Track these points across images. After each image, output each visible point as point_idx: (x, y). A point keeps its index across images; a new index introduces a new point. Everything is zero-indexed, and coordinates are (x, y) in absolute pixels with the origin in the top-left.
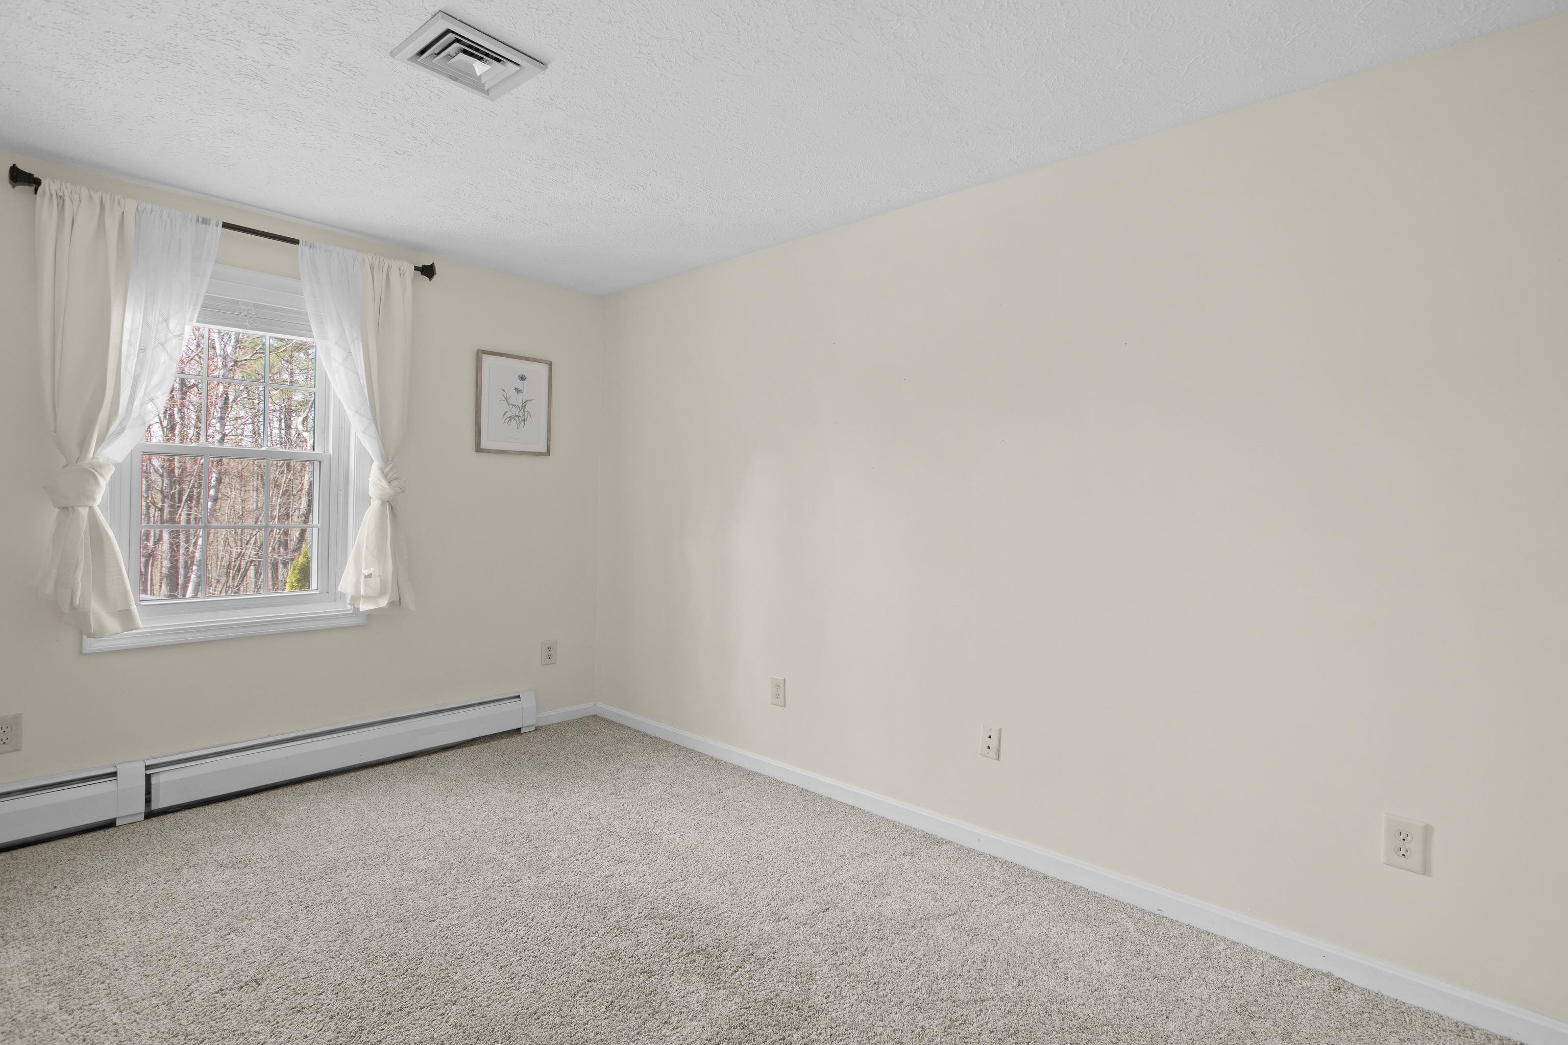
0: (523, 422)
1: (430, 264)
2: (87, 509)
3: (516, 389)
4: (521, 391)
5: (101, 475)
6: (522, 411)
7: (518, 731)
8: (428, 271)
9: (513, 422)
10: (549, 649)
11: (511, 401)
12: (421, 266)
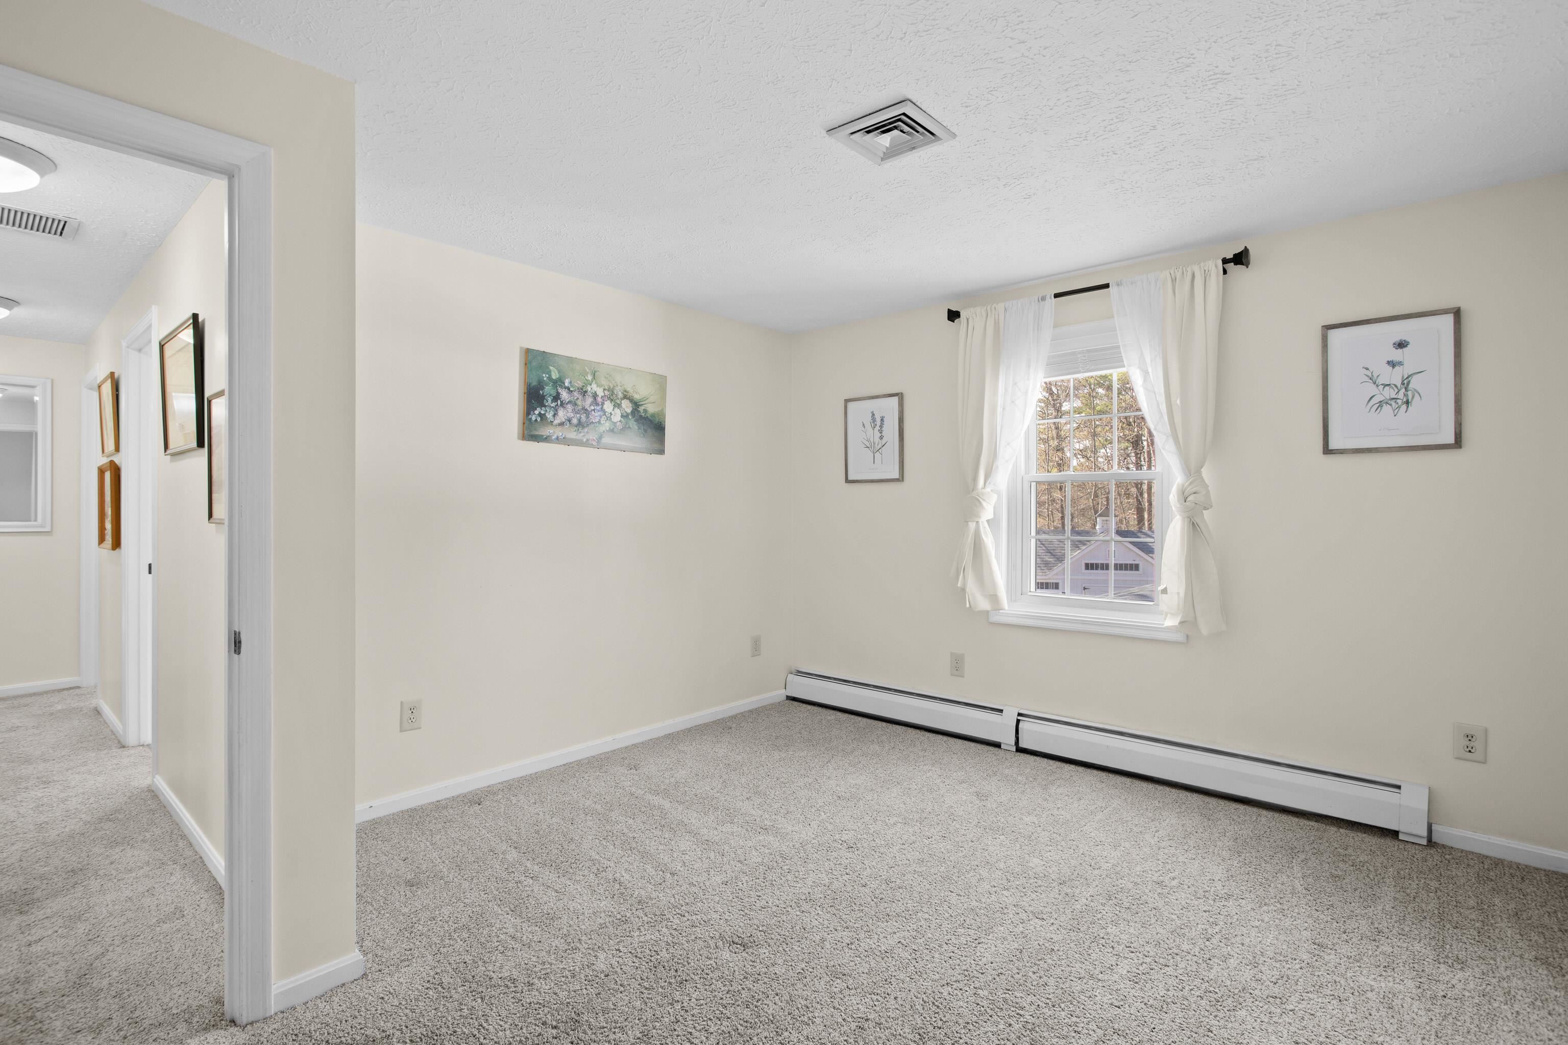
0: (1404, 406)
1: (1242, 249)
2: (975, 523)
3: (1388, 363)
4: (1400, 363)
5: (984, 500)
6: (1403, 390)
7: (1394, 834)
8: (1241, 259)
9: (1386, 408)
10: (1470, 737)
11: (1381, 381)
12: (1232, 257)
